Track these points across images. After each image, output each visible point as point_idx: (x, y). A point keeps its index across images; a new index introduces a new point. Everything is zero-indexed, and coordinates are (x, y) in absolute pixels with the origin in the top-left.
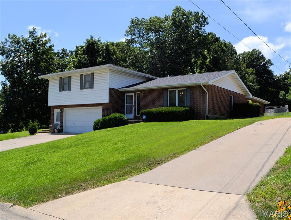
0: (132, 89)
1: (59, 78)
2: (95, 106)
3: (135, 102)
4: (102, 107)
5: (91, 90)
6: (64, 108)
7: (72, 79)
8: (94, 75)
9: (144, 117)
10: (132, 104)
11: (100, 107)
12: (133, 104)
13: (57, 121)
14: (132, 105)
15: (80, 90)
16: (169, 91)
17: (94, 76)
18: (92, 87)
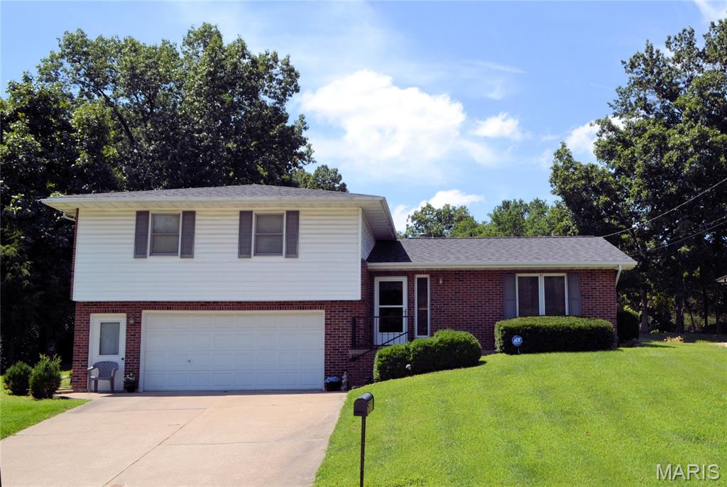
0: (411, 266)
1: (135, 213)
2: (293, 309)
3: (410, 301)
4: (323, 311)
5: (287, 259)
6: (144, 312)
7: (197, 222)
8: (301, 217)
9: (517, 341)
10: (400, 306)
11: (320, 311)
12: (405, 306)
13: (100, 354)
14: (402, 308)
15: (239, 257)
16: (519, 277)
17: (301, 222)
18: (292, 252)
